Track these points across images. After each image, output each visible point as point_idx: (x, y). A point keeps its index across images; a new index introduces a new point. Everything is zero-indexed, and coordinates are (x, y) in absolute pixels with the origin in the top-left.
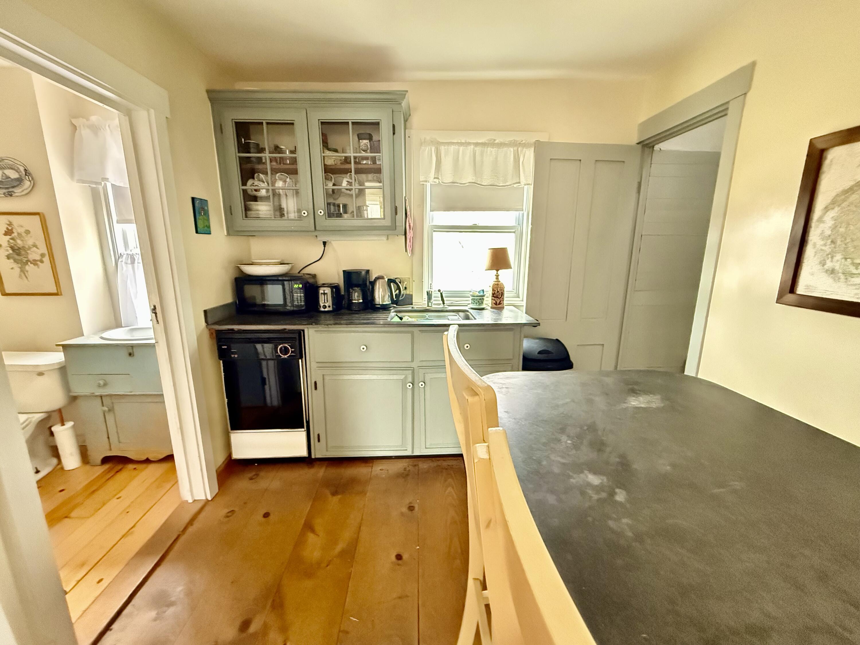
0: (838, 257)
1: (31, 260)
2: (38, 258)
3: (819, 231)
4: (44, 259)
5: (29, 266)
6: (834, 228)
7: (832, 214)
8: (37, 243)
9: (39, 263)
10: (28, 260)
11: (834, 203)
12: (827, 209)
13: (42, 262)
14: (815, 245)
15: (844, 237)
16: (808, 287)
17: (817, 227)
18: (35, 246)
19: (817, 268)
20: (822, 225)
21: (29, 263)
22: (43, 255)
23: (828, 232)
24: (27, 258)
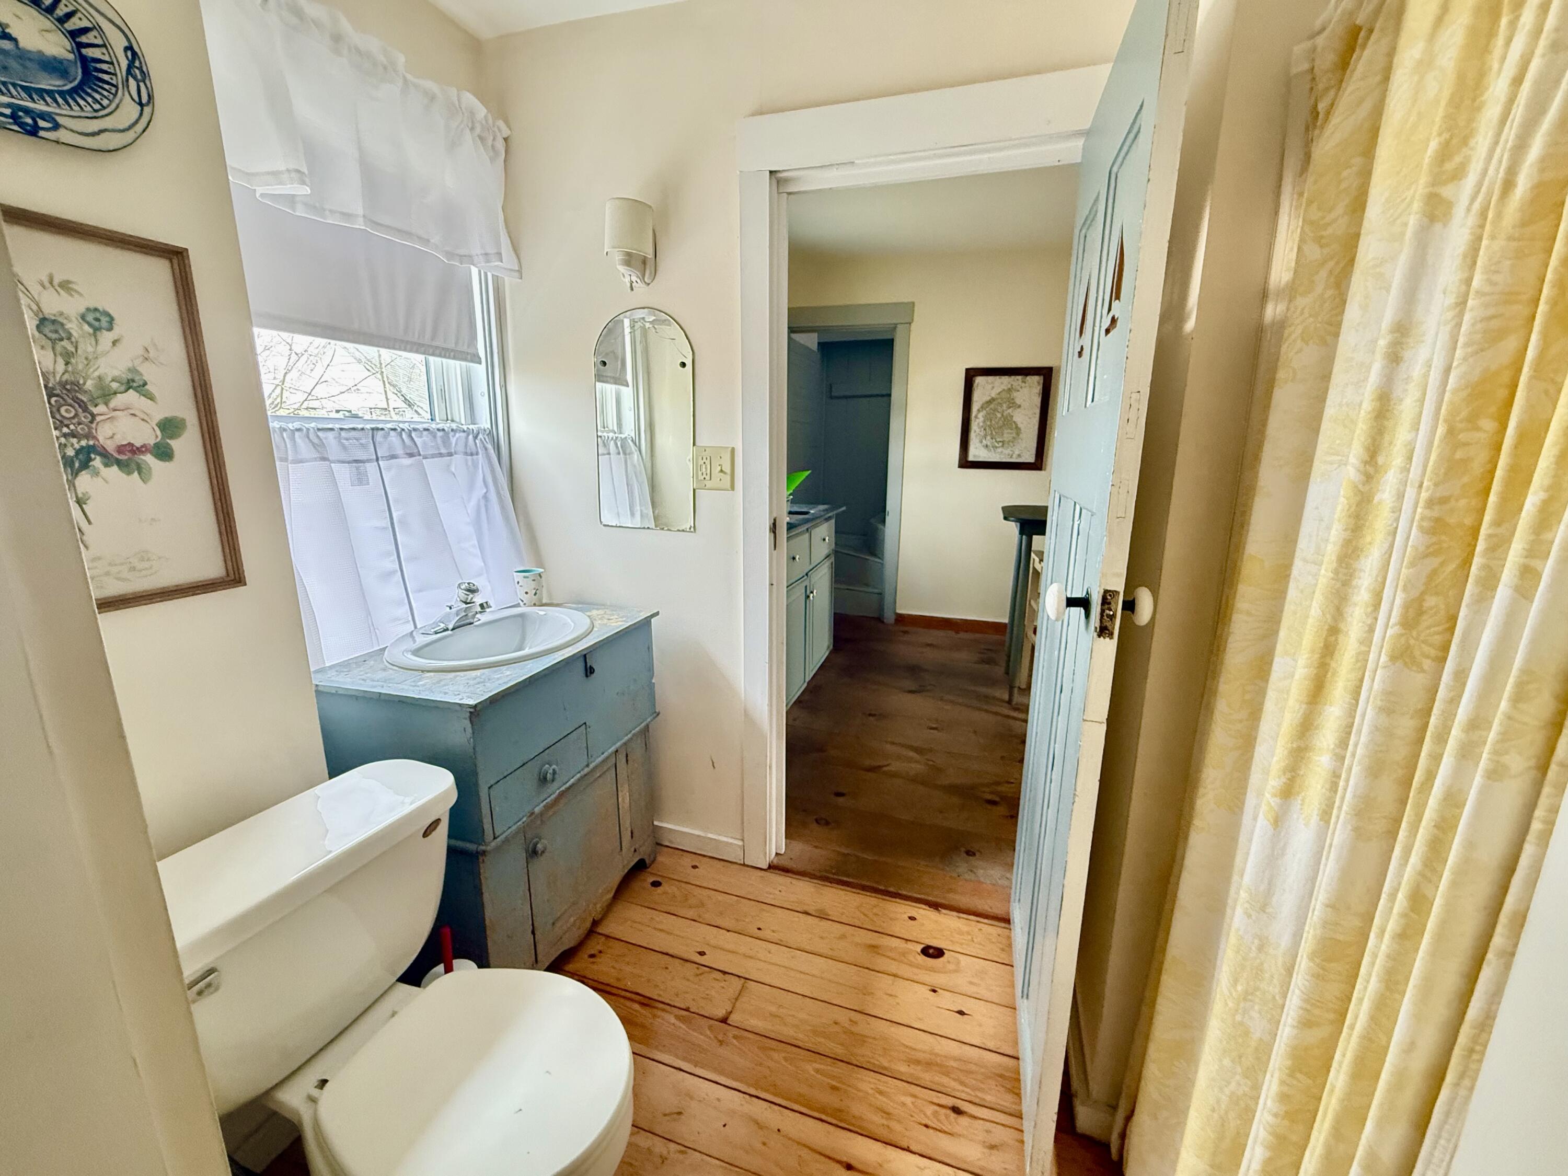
0: (989, 438)
1: (110, 446)
2: (146, 435)
3: (976, 423)
4: (174, 443)
5: (96, 473)
6: (984, 422)
7: (980, 415)
8: (148, 372)
9: (149, 458)
10: (94, 446)
11: (983, 407)
12: (979, 411)
13: (164, 453)
14: (975, 432)
15: (990, 427)
16: (975, 456)
17: (975, 421)
18: (134, 384)
19: (978, 445)
20: (977, 420)
21: (97, 462)
22: (171, 427)
23: (981, 424)
24: (88, 436)
